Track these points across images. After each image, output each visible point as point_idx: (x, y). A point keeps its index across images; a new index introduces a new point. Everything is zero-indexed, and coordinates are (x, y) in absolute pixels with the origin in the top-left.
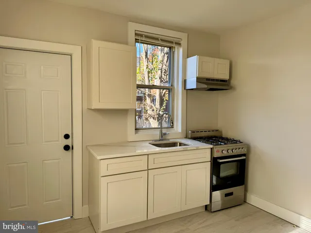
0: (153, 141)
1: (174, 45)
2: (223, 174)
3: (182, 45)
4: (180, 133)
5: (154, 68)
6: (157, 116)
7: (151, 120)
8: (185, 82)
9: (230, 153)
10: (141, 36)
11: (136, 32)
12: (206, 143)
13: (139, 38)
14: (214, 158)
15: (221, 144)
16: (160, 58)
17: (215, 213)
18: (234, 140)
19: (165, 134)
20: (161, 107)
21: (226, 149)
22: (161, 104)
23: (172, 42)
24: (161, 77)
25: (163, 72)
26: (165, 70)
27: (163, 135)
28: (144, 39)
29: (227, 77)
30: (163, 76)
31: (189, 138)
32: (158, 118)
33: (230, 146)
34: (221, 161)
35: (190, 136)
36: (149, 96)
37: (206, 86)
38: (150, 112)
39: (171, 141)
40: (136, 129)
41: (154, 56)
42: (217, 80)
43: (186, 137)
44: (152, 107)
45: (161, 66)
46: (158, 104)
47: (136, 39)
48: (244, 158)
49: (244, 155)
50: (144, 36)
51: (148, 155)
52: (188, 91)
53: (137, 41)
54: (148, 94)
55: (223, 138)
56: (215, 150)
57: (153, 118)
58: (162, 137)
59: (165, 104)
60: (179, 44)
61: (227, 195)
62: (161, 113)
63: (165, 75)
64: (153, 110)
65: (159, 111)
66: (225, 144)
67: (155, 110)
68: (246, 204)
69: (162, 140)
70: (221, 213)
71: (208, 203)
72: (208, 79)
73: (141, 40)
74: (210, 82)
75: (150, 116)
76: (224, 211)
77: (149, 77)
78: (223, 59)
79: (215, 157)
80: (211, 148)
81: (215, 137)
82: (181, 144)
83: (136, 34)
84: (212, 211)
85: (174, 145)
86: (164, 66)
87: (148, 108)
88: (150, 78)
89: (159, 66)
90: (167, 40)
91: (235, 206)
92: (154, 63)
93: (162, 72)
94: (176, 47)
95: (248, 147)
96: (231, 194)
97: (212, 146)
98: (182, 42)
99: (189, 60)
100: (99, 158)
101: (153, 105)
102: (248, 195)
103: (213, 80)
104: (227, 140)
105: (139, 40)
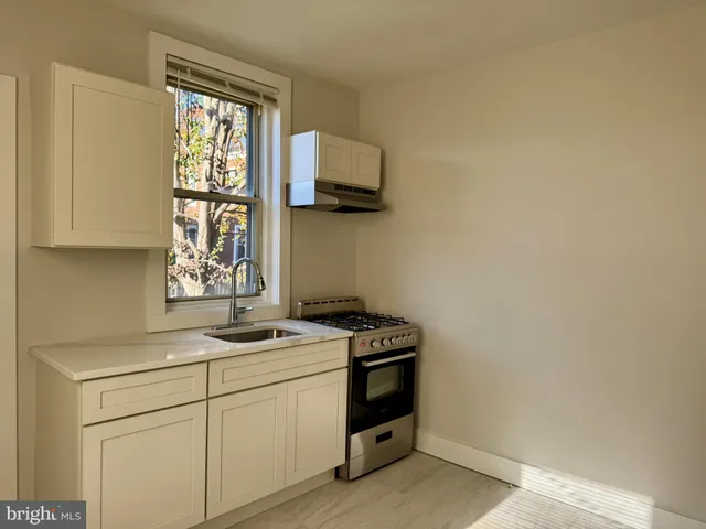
0: (212, 327)
1: (260, 102)
2: (373, 392)
3: (279, 102)
4: (275, 306)
5: (193, 155)
6: (202, 270)
7: (186, 281)
8: (287, 189)
9: (388, 346)
10: (183, 69)
11: (170, 59)
12: (337, 327)
13: (177, 74)
14: (355, 358)
15: (368, 329)
16: (208, 132)
17: (358, 482)
18: (391, 319)
19: (243, 311)
20: (211, 250)
21: (378, 337)
22: (212, 243)
23: (256, 94)
24: (211, 176)
25: (215, 164)
26: (221, 161)
27: (238, 313)
28: (188, 78)
29: (374, 184)
30: (215, 174)
31: (298, 319)
32: (203, 275)
33: (386, 331)
34: (370, 364)
35: (299, 314)
36: (181, 221)
37: (336, 201)
38: (182, 260)
39: (258, 326)
40: (169, 301)
41: (192, 126)
42: (357, 190)
43: (292, 316)
44: (187, 248)
45: (210, 152)
46: (205, 240)
47: (168, 77)
48: (413, 354)
49: (412, 349)
50: (189, 70)
51: (208, 362)
52: (294, 211)
53: (170, 81)
54: (178, 217)
55: (367, 316)
56: (358, 341)
57: (192, 276)
58: (235, 317)
59: (220, 242)
60: (273, 101)
61: (380, 439)
62: (210, 262)
63: (219, 173)
64: (191, 257)
65: (207, 259)
66: (376, 327)
67: (197, 257)
68: (416, 453)
69: (237, 325)
70: (368, 480)
71: (342, 461)
72: (338, 186)
73: (182, 81)
74: (342, 192)
75: (185, 271)
76: (374, 475)
77: (179, 175)
78: (367, 143)
79: (357, 356)
80: (350, 338)
81: (353, 313)
82: (280, 334)
83: (169, 65)
84: (351, 478)
85: (264, 335)
86: (218, 152)
87: (178, 251)
88: (181, 178)
89: (206, 151)
90: (245, 87)
91: (397, 460)
92: (192, 142)
93: (212, 166)
94: (265, 106)
95: (420, 333)
96: (388, 435)
97: (350, 334)
98: (278, 97)
99: (296, 139)
100: (76, 376)
101: (191, 244)
102: (420, 433)
103: (349, 188)
104: (377, 320)
105: (176, 79)
